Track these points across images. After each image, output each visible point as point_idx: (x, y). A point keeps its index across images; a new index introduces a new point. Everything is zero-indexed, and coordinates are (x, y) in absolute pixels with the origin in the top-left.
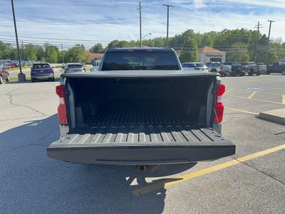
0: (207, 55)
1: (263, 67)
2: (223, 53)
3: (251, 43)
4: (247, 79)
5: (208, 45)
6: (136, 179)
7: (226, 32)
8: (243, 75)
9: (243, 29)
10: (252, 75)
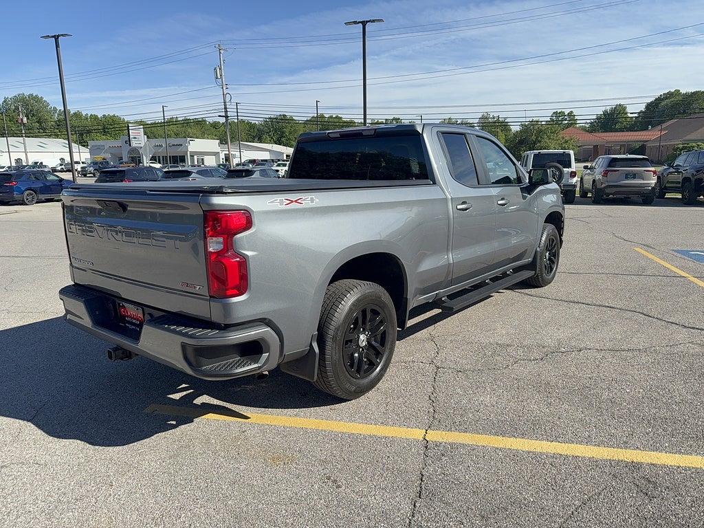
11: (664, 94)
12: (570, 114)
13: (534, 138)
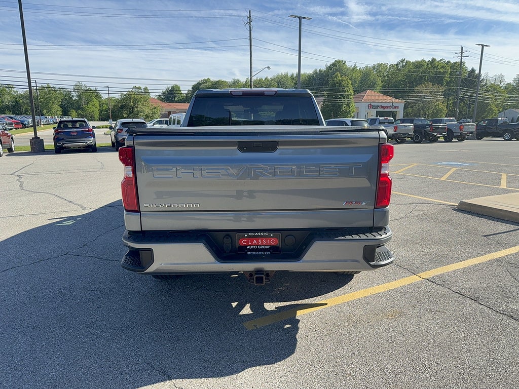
0: (371, 106)
1: (471, 126)
2: (400, 103)
3: (448, 84)
4: (441, 148)
5: (372, 87)
6: (248, 305)
7: (403, 65)
8: (434, 140)
9: (434, 60)
10: (450, 141)
11: (202, 80)
12: (146, 89)
13: (132, 104)
